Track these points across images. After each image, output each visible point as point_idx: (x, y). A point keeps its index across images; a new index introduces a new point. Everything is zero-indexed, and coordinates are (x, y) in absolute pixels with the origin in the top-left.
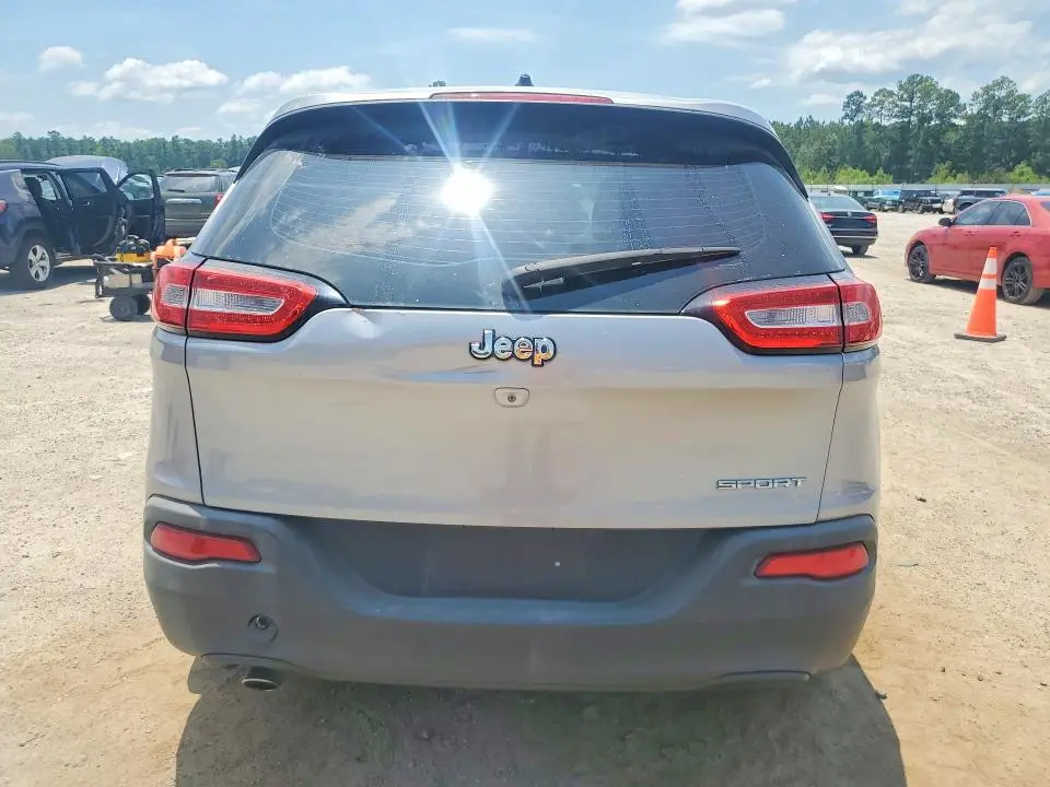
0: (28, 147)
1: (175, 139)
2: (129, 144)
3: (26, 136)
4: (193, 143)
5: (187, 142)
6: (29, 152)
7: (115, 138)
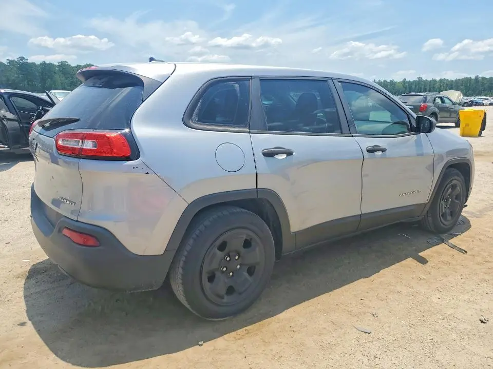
0: (407, 85)
1: (477, 78)
2: (452, 81)
3: (408, 80)
4: (486, 79)
5: (483, 78)
6: (408, 87)
7: (446, 79)
